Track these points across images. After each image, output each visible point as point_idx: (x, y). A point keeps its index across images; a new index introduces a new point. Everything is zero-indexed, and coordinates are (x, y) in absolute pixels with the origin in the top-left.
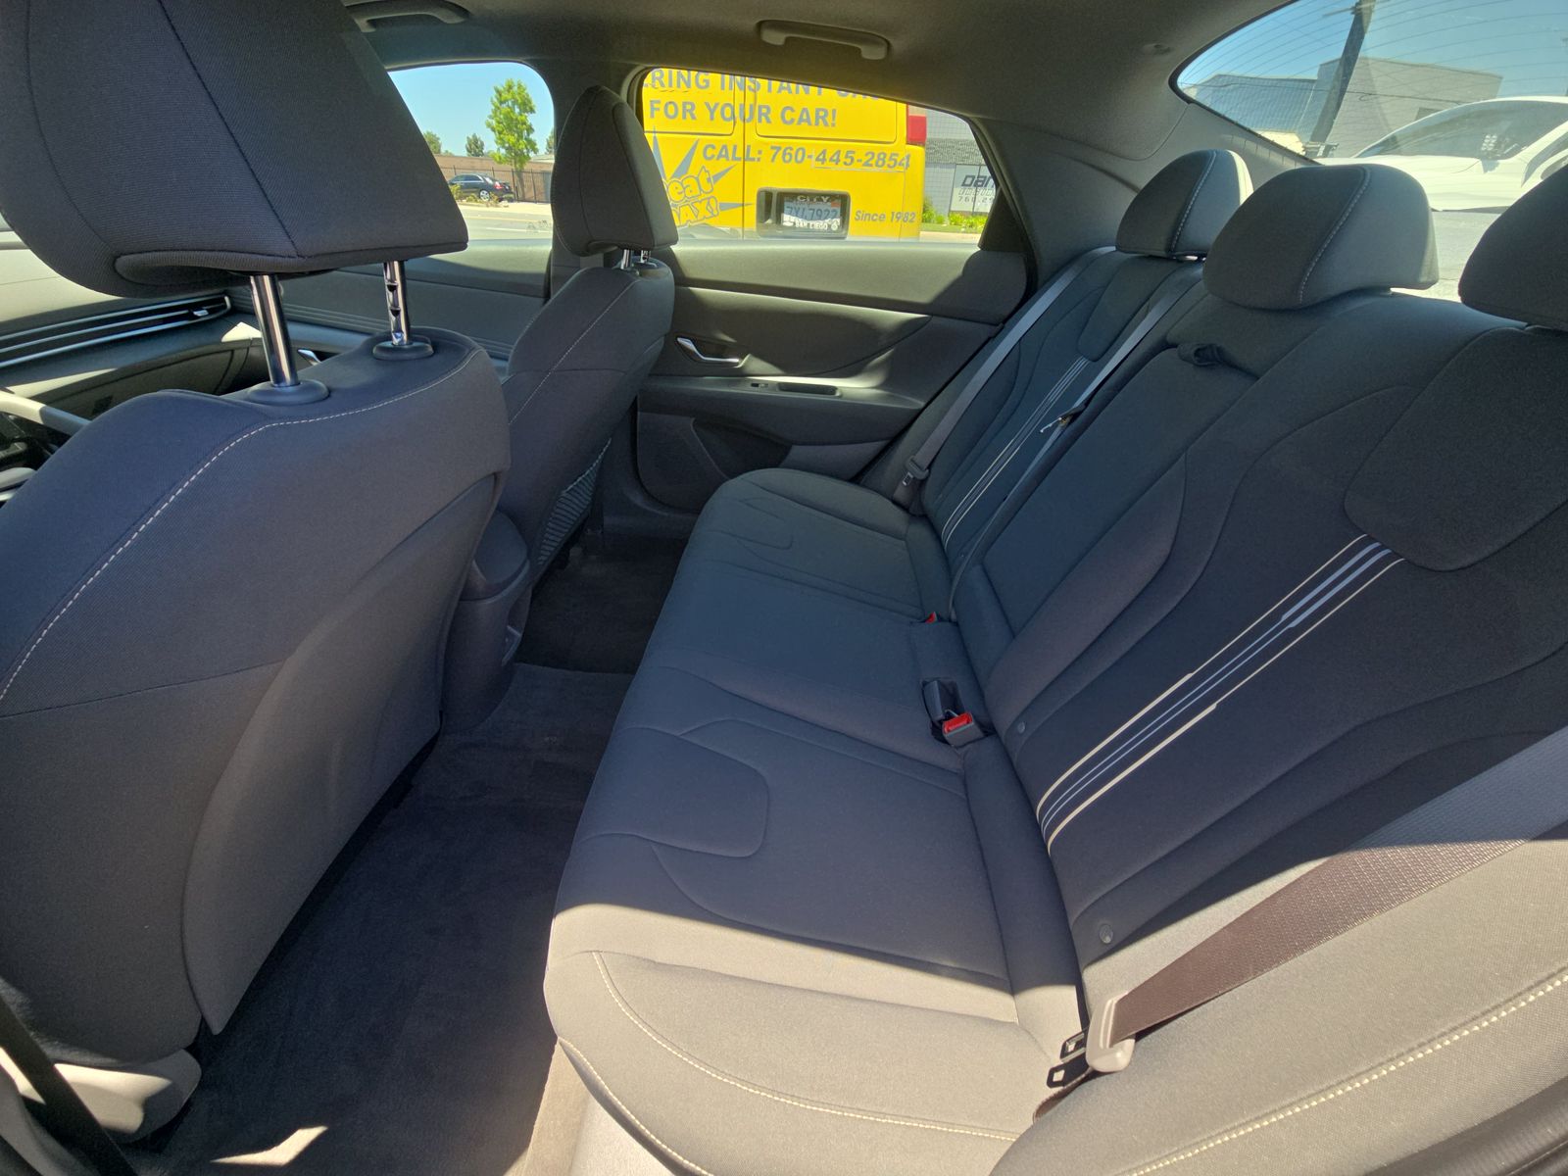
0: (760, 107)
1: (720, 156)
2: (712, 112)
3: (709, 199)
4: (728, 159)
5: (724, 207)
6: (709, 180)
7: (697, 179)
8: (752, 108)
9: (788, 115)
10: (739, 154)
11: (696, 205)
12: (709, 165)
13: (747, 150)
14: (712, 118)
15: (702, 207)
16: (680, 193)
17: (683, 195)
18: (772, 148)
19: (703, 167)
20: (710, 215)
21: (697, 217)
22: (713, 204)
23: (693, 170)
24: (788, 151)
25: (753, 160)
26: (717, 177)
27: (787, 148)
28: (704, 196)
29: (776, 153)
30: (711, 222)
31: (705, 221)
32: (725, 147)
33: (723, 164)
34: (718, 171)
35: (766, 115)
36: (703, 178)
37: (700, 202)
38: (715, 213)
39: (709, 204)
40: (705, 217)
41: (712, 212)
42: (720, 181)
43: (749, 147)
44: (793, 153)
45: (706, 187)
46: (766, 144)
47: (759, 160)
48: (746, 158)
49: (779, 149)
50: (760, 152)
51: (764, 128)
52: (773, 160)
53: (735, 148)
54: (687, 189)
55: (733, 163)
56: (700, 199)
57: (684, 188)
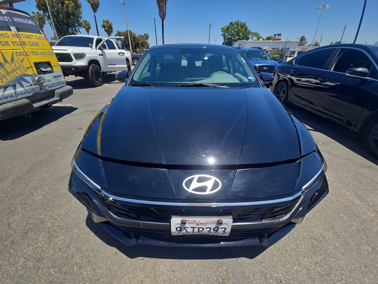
1: (20, 55)
2: (13, 43)
3: (23, 67)
4: (23, 56)
6: (20, 62)
7: (17, 62)
11: (20, 69)
12: (19, 57)
13: (26, 53)
14: (14, 45)
15: (22, 69)
16: (14, 66)
17: (16, 67)
19: (18, 58)
21: (22, 72)
23: (15, 59)
28: (21, 66)
30: (26, 73)
31: (24, 73)
32: (20, 52)
34: (22, 59)
36: (19, 61)
37: (21, 68)
38: (26, 70)
39: (23, 68)
41: (25, 70)
42: (24, 62)
43: (26, 52)
45: (21, 64)
46: (29, 51)
53: (23, 52)
54: (16, 65)
55: (25, 56)
56: (21, 67)
57: (15, 65)
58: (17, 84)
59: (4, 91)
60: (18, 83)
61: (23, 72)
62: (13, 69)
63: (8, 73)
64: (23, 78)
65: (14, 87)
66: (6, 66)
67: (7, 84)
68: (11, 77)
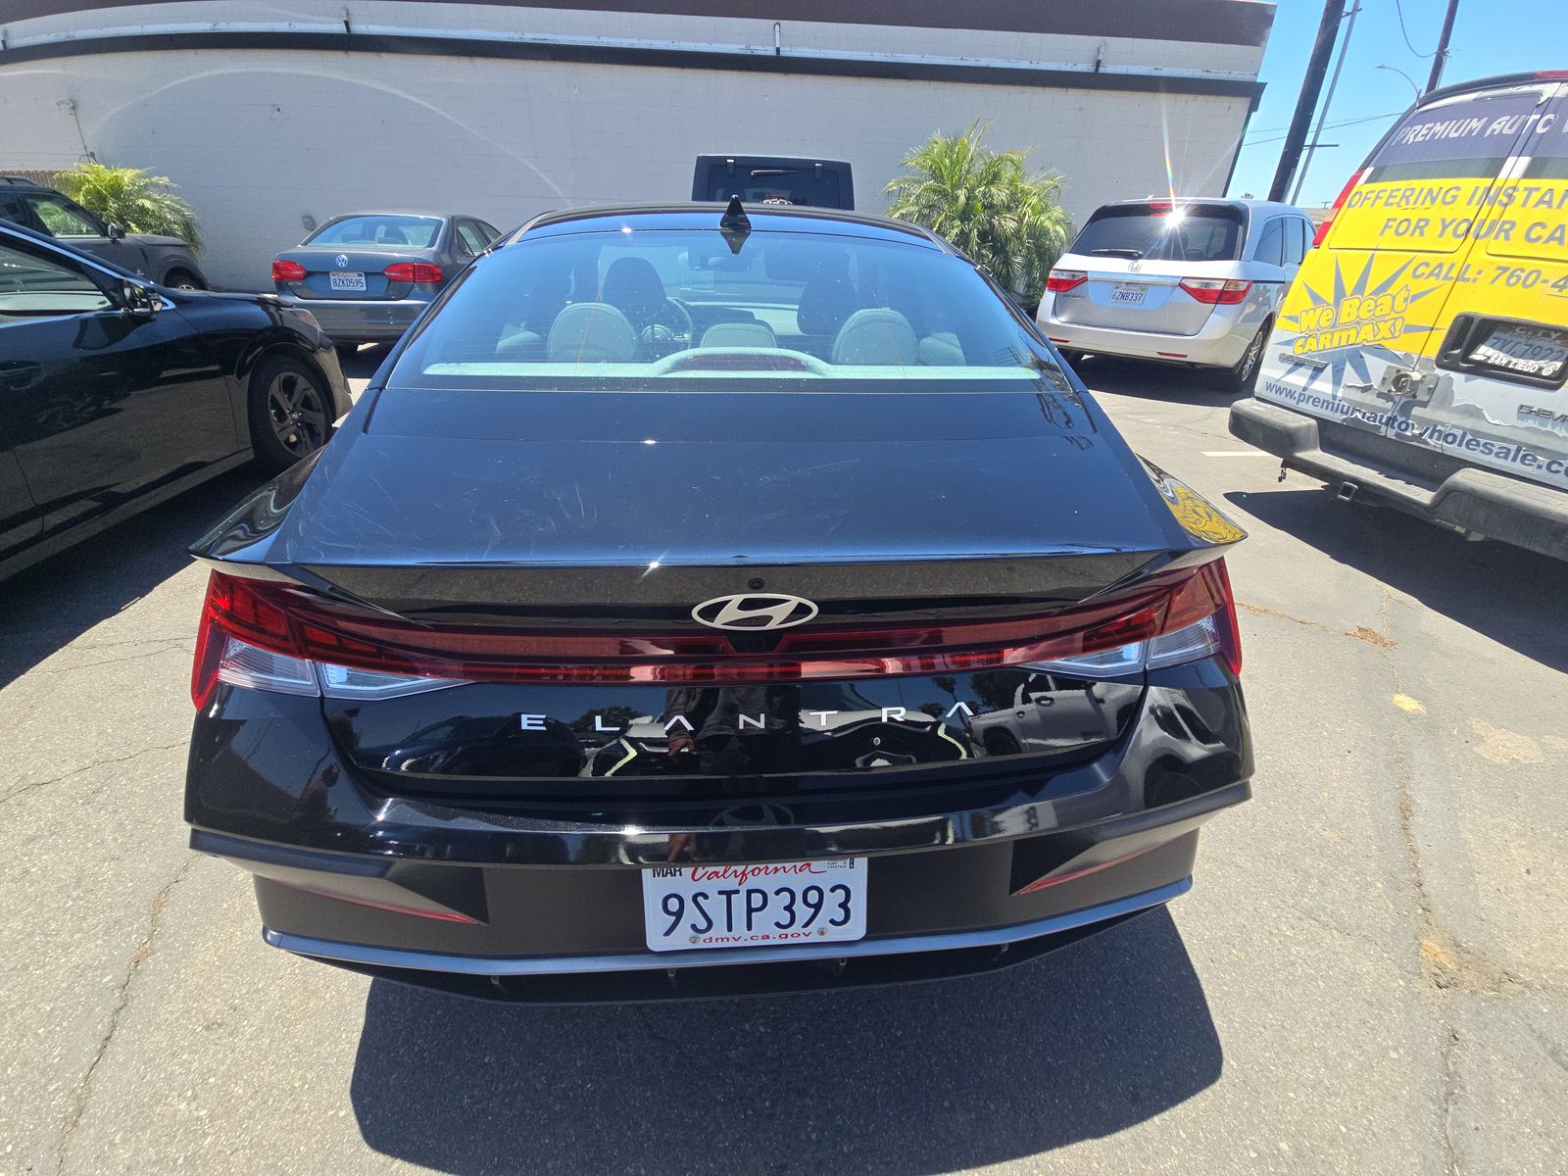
0: (1504, 223)
1: (1430, 275)
2: (1445, 227)
3: (1396, 319)
4: (1438, 279)
5: (1410, 329)
6: (1406, 300)
7: (1394, 298)
8: (1494, 222)
9: (1536, 232)
10: (1454, 274)
11: (1382, 324)
13: (1465, 269)
14: (1439, 236)
15: (1386, 327)
16: (1369, 311)
17: (1373, 313)
18: (1499, 268)
20: (1390, 336)
22: (1399, 323)
23: (1394, 288)
24: (1518, 273)
25: (1468, 280)
26: (1415, 297)
27: (1517, 270)
28: (1393, 315)
29: (1500, 275)
31: (1382, 342)
32: (1440, 265)
33: (1432, 282)
34: (1421, 291)
35: (1507, 232)
36: (1401, 297)
37: (1386, 322)
38: (1396, 334)
39: (1394, 324)
40: (1383, 338)
41: (1393, 334)
42: (1417, 301)
43: (1469, 266)
44: (1523, 275)
45: (1400, 306)
46: (1492, 263)
47: (1475, 280)
48: (1460, 278)
49: (1505, 269)
50: (1480, 272)
51: (1498, 245)
52: (1493, 282)
53: (1453, 265)
54: (1379, 308)
55: (1443, 282)
56: (1387, 318)
57: (1376, 306)
58: (1329, 370)
59: (1290, 372)
60: (1334, 367)
61: (1379, 337)
62: (1358, 317)
63: (1334, 326)
64: (1362, 357)
65: (1318, 370)
66: (1345, 305)
67: (1309, 356)
68: (1332, 340)
